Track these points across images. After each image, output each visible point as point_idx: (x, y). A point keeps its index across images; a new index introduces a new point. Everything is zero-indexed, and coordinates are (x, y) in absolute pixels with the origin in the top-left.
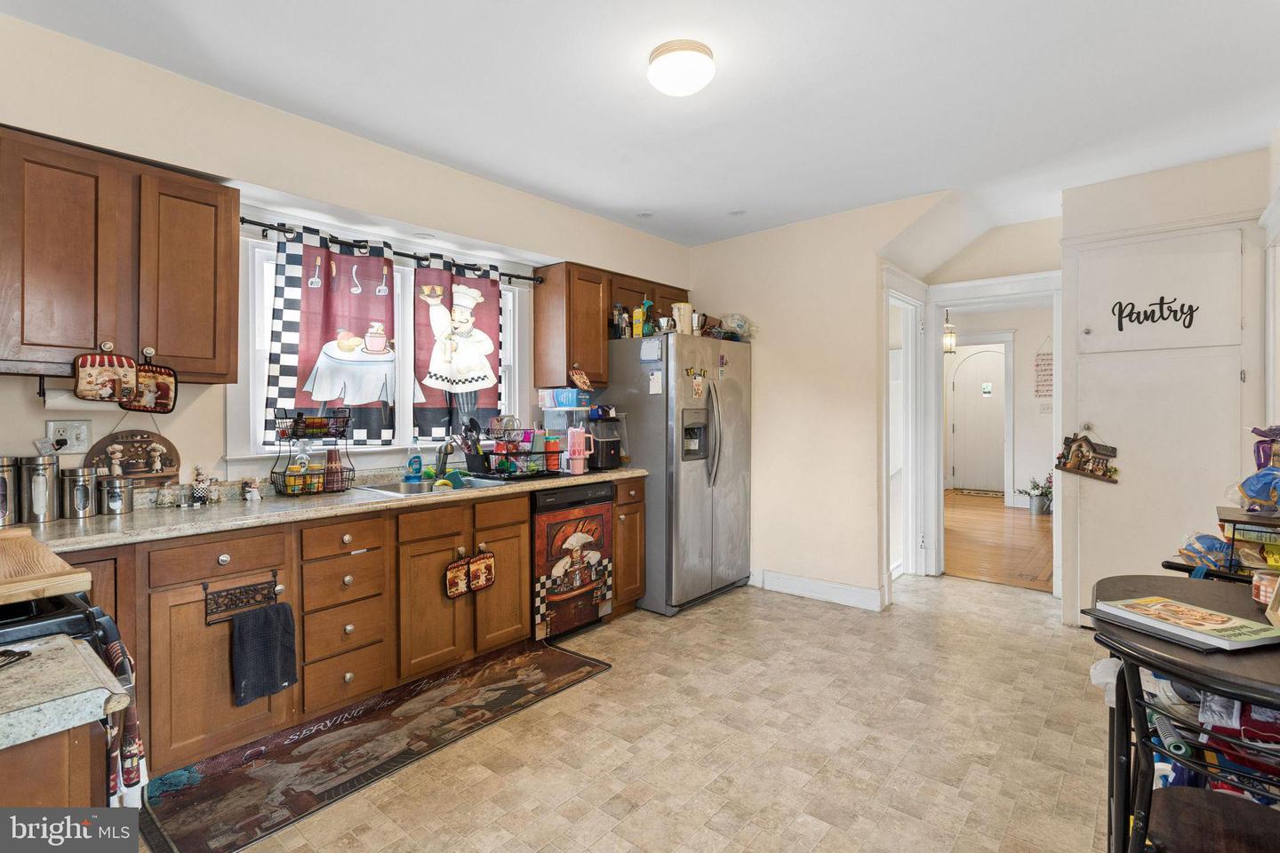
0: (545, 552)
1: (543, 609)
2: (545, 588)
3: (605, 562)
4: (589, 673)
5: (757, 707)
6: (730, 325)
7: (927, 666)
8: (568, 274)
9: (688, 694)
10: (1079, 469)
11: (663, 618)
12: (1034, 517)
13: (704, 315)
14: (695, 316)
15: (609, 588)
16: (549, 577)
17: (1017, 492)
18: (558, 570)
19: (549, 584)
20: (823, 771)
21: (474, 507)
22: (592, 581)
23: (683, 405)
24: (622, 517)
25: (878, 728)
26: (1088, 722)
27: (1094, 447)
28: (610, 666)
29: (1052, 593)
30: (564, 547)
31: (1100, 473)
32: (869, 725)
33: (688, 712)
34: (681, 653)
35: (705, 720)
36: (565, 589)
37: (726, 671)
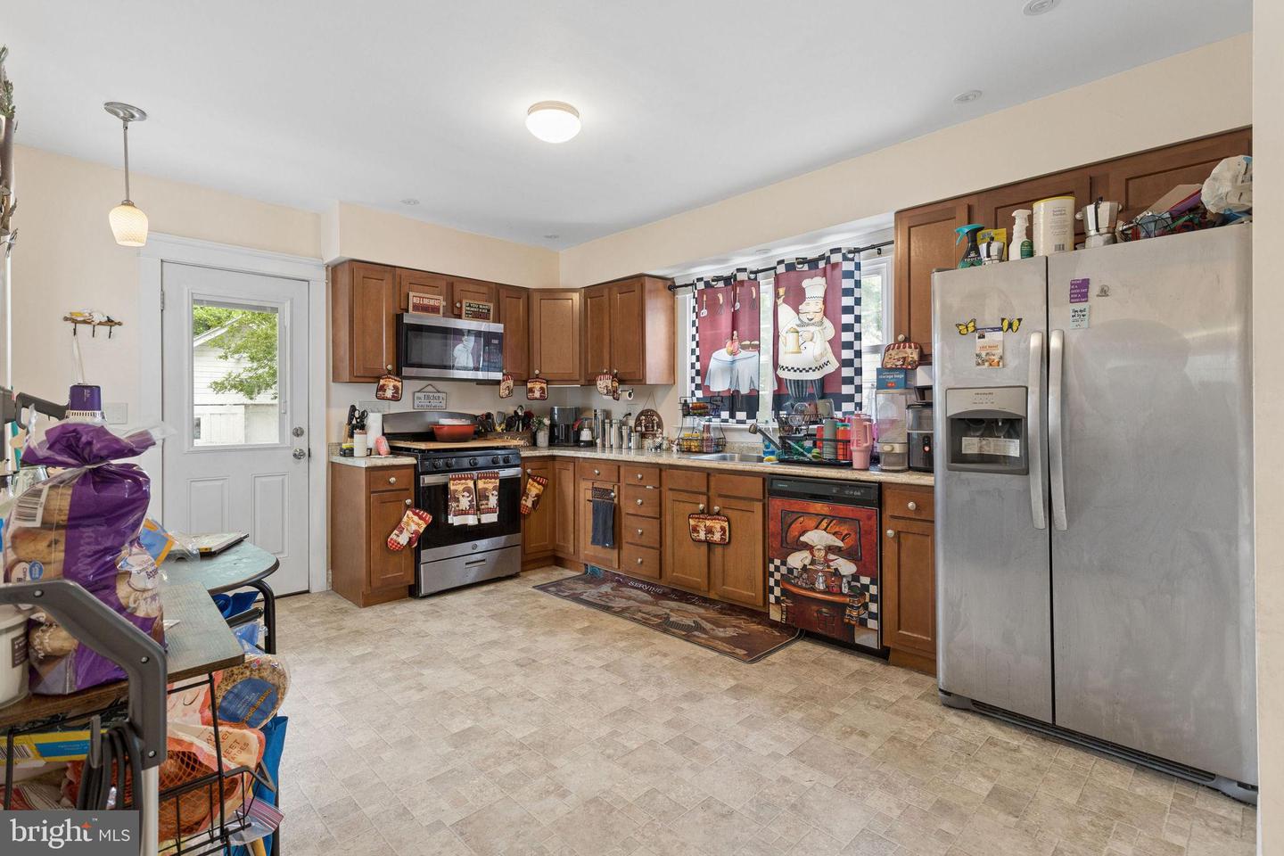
0: (780, 538)
1: (777, 592)
2: (779, 572)
3: (865, 580)
15: (872, 616)
16: (784, 563)
18: (795, 561)
21: (708, 475)
22: (843, 594)
23: (945, 383)
24: (890, 533)
30: (802, 539)
36: (805, 585)
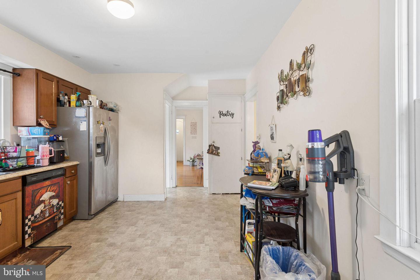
0: (31, 204)
1: (29, 231)
2: (30, 221)
3: (60, 203)
4: (61, 253)
5: (139, 242)
6: (111, 106)
7: (183, 213)
8: (37, 75)
9: (112, 246)
10: (212, 153)
11: (87, 221)
12: (191, 167)
13: (101, 101)
14: (98, 101)
15: (62, 214)
16: (32, 215)
17: (187, 161)
18: (37, 211)
19: (33, 218)
20: (169, 253)
22: (54, 213)
23: (96, 135)
24: (69, 182)
25: (178, 235)
26: (223, 217)
27: (215, 147)
28: (71, 247)
29: (203, 186)
30: (41, 199)
31: (216, 154)
32: (176, 235)
33: (115, 252)
34: (101, 232)
35: (123, 252)
36: (41, 219)
37: (123, 233)
